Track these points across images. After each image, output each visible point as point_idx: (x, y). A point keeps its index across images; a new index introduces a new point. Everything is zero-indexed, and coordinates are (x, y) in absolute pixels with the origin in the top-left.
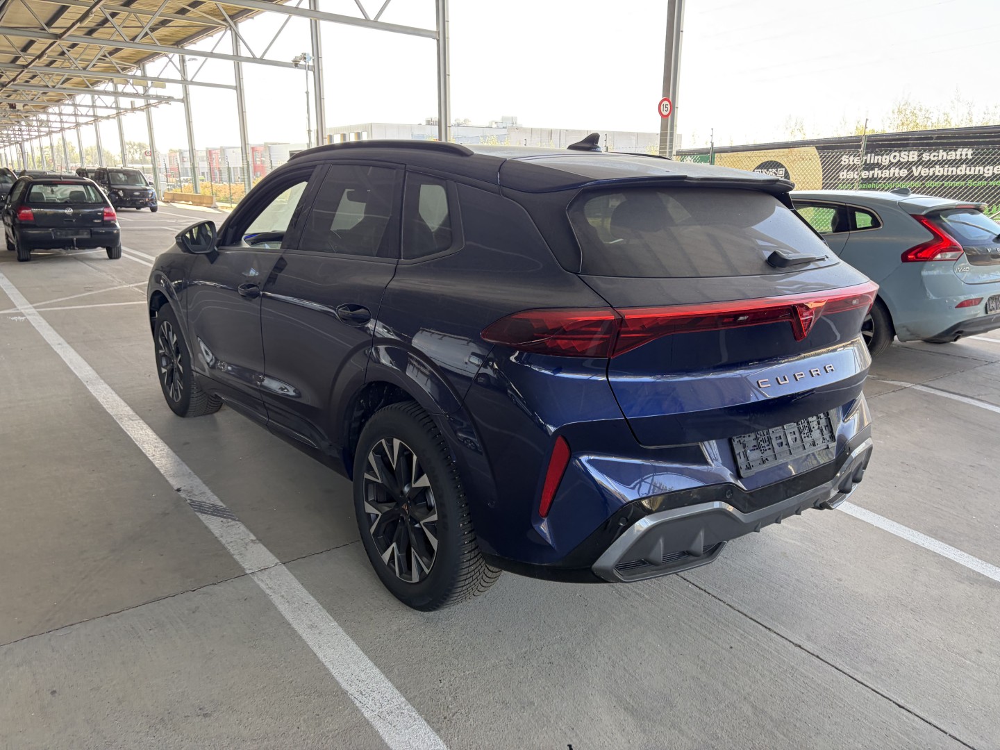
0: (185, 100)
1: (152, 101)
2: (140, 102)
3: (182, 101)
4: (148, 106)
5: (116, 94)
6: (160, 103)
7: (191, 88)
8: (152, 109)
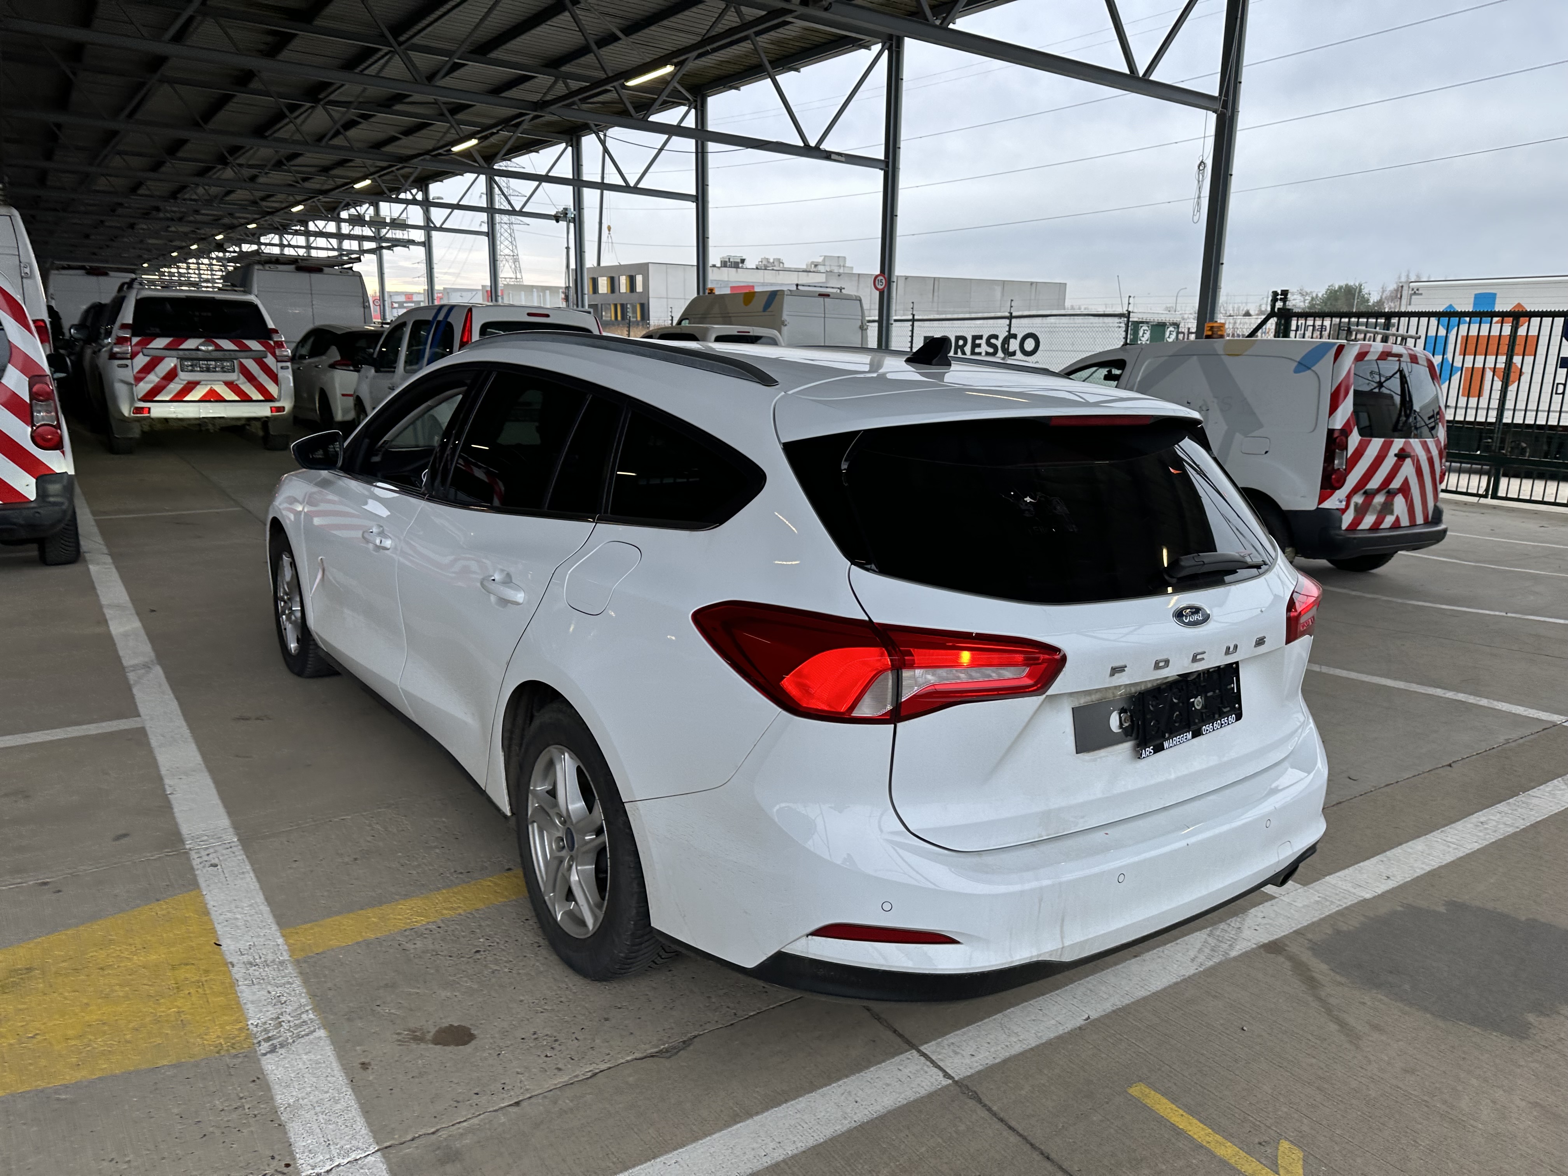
0: (427, 244)
1: (384, 245)
2: (371, 245)
3: (422, 244)
4: (381, 248)
5: (340, 236)
6: (396, 246)
7: (434, 234)
8: (385, 251)
